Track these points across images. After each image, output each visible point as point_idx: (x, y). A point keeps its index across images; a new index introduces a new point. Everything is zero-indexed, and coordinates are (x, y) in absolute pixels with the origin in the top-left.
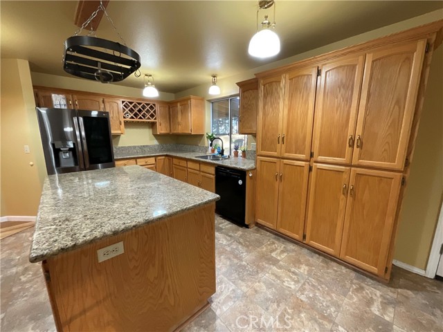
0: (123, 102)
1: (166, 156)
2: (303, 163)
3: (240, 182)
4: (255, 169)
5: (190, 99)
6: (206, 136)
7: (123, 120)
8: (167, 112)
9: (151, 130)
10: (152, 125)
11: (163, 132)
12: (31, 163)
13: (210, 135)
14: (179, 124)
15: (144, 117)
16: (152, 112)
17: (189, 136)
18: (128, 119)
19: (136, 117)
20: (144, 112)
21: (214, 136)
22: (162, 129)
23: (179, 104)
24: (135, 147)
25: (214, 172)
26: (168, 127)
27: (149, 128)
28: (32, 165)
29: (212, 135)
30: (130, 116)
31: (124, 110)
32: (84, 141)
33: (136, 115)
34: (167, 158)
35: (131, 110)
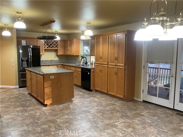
0: (44, 41)
1: (62, 65)
2: (106, 66)
3: (89, 73)
4: (94, 68)
5: (73, 40)
6: (80, 56)
7: (44, 49)
8: (63, 45)
9: (55, 53)
10: (56, 51)
11: (61, 54)
12: (13, 65)
13: (82, 55)
14: (68, 50)
15: (53, 47)
16: (56, 45)
17: (73, 56)
18: (46, 48)
19: (49, 47)
20: (53, 45)
21: (84, 56)
22: (60, 53)
23: (68, 41)
24: (48, 61)
25: (80, 71)
26: (64, 51)
27: (55, 52)
28: (13, 66)
29: (83, 55)
30: (47, 47)
31: (45, 44)
32: (31, 58)
33: (49, 46)
34: (62, 66)
35: (47, 44)
